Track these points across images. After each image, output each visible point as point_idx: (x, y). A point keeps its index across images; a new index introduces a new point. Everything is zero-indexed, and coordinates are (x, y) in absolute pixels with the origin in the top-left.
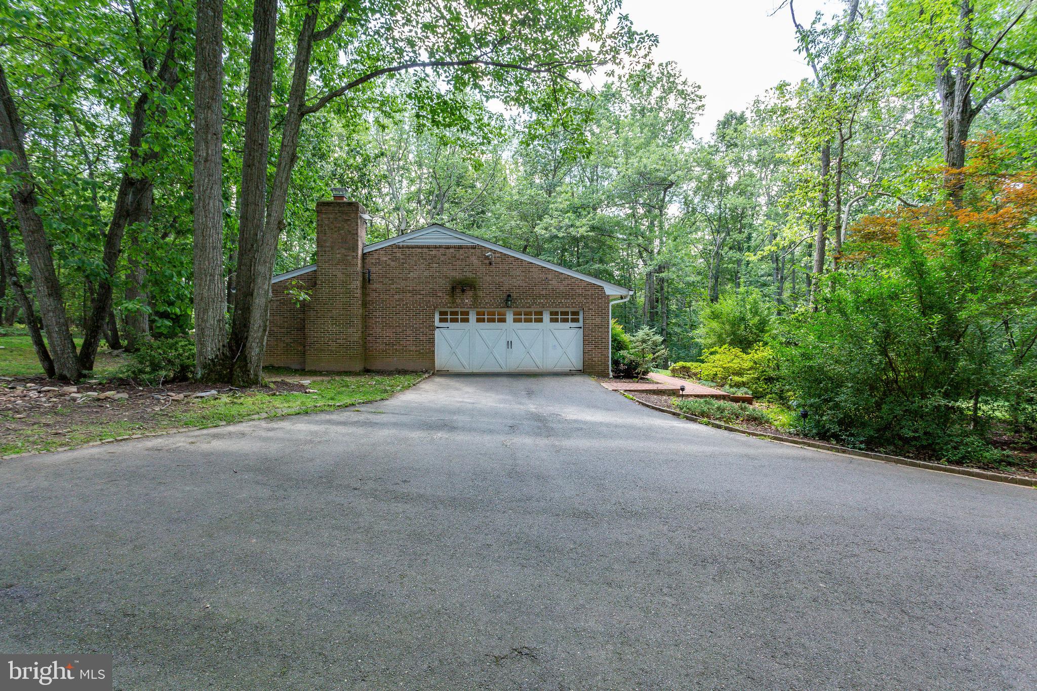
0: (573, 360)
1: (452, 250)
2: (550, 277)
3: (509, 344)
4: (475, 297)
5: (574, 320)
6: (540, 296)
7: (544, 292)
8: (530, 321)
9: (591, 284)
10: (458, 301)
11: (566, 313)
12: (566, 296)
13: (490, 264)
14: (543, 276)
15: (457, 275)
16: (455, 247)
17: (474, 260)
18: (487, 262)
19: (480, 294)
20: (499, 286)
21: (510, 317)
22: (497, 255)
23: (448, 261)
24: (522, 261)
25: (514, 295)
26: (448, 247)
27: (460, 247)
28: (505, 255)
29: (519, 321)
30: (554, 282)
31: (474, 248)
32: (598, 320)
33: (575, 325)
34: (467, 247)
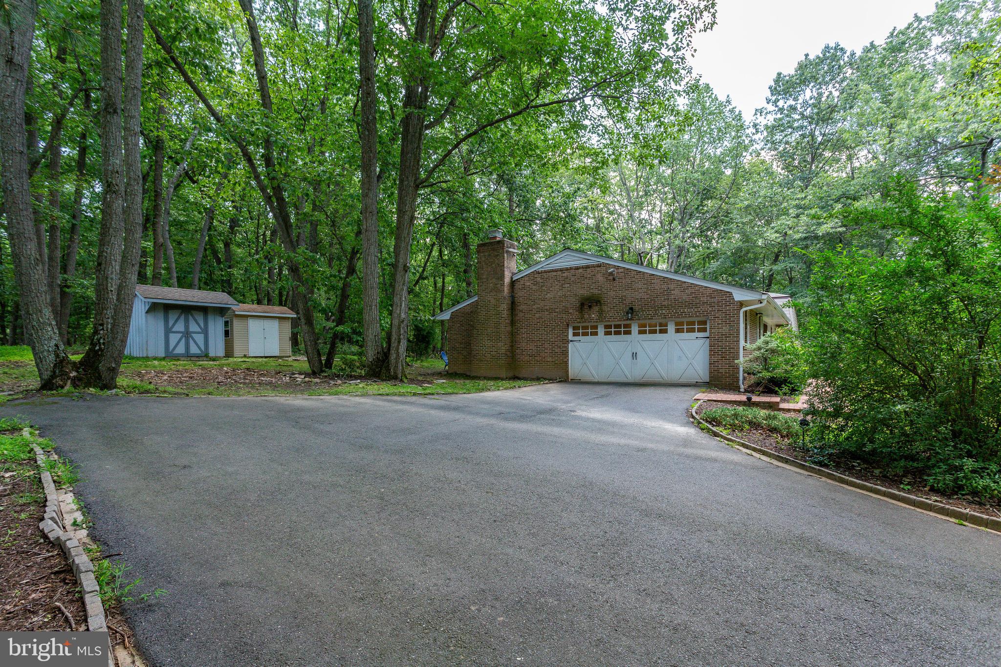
0: (701, 373)
1: (580, 271)
2: (672, 287)
3: (634, 355)
4: (601, 312)
5: (700, 330)
6: (662, 307)
7: (666, 303)
8: (654, 332)
9: (717, 290)
10: (586, 316)
11: (693, 323)
12: (689, 305)
13: (614, 279)
14: (665, 287)
15: (585, 292)
16: (583, 267)
17: (600, 278)
18: (611, 278)
19: (605, 308)
20: (623, 299)
21: (635, 329)
22: (620, 270)
23: (578, 281)
24: (644, 273)
25: (636, 308)
26: (577, 268)
27: (588, 267)
28: (628, 269)
29: (644, 332)
30: (676, 292)
31: (599, 266)
32: (725, 329)
33: (701, 334)
34: (593, 266)
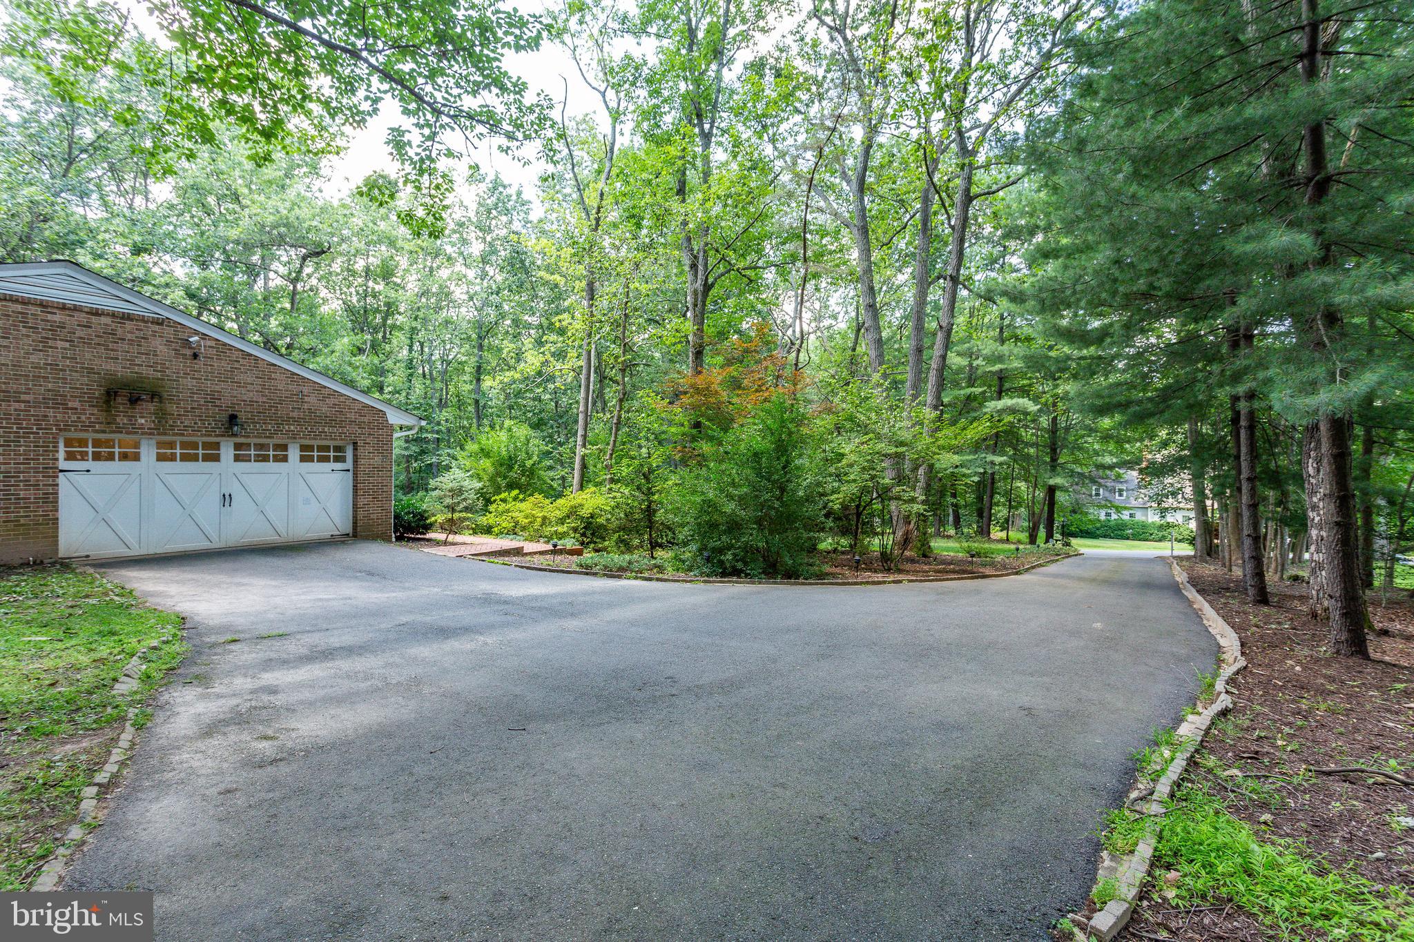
0: (337, 521)
1: (104, 320)
2: (305, 391)
3: (227, 499)
4: (162, 417)
5: (337, 459)
6: (289, 420)
7: (295, 414)
8: (265, 459)
9: (368, 406)
10: (122, 420)
11: (327, 449)
12: (331, 421)
13: (195, 356)
14: (294, 388)
15: (120, 370)
16: (113, 315)
17: (159, 345)
18: (188, 352)
19: (172, 408)
20: (213, 398)
21: (227, 451)
22: (209, 343)
23: (97, 340)
24: (257, 359)
25: (242, 417)
26: (96, 313)
27: (128, 317)
28: (225, 344)
29: (245, 459)
30: (312, 399)
31: (159, 322)
32: (377, 460)
33: (339, 466)
34: (143, 319)
